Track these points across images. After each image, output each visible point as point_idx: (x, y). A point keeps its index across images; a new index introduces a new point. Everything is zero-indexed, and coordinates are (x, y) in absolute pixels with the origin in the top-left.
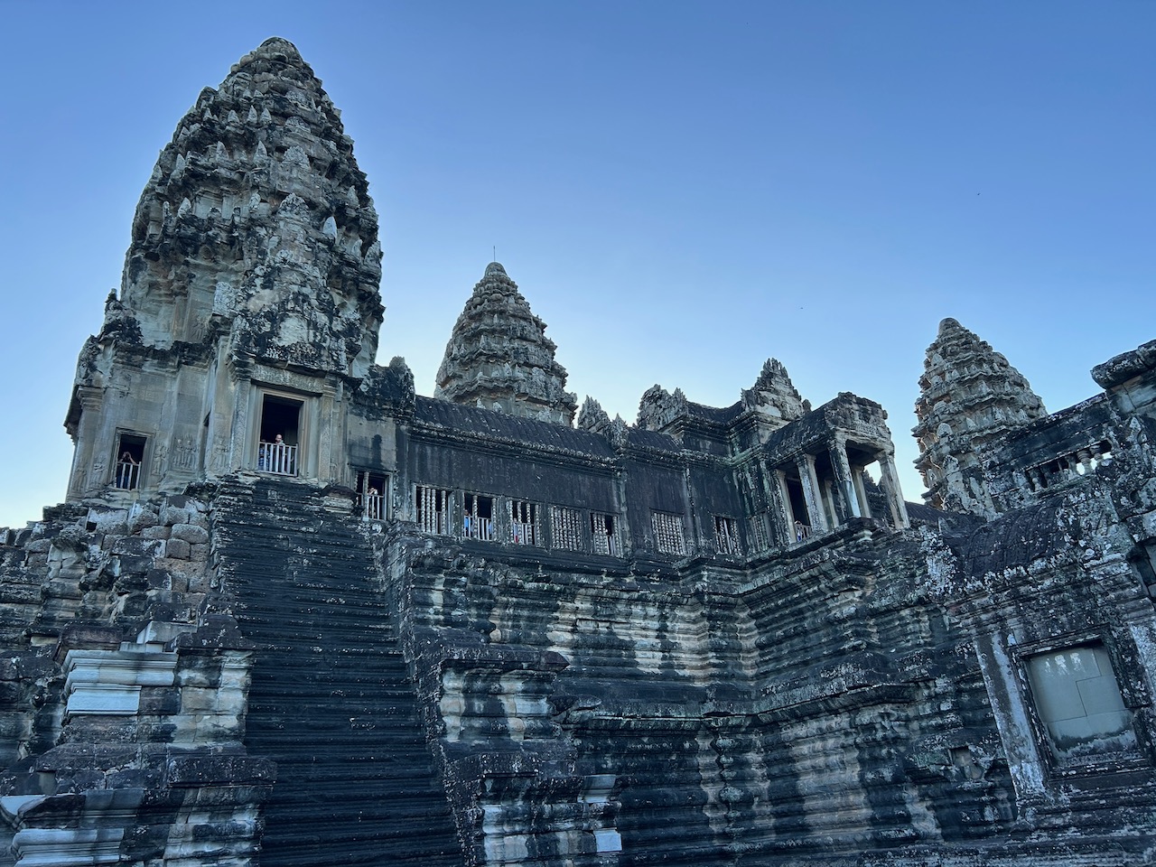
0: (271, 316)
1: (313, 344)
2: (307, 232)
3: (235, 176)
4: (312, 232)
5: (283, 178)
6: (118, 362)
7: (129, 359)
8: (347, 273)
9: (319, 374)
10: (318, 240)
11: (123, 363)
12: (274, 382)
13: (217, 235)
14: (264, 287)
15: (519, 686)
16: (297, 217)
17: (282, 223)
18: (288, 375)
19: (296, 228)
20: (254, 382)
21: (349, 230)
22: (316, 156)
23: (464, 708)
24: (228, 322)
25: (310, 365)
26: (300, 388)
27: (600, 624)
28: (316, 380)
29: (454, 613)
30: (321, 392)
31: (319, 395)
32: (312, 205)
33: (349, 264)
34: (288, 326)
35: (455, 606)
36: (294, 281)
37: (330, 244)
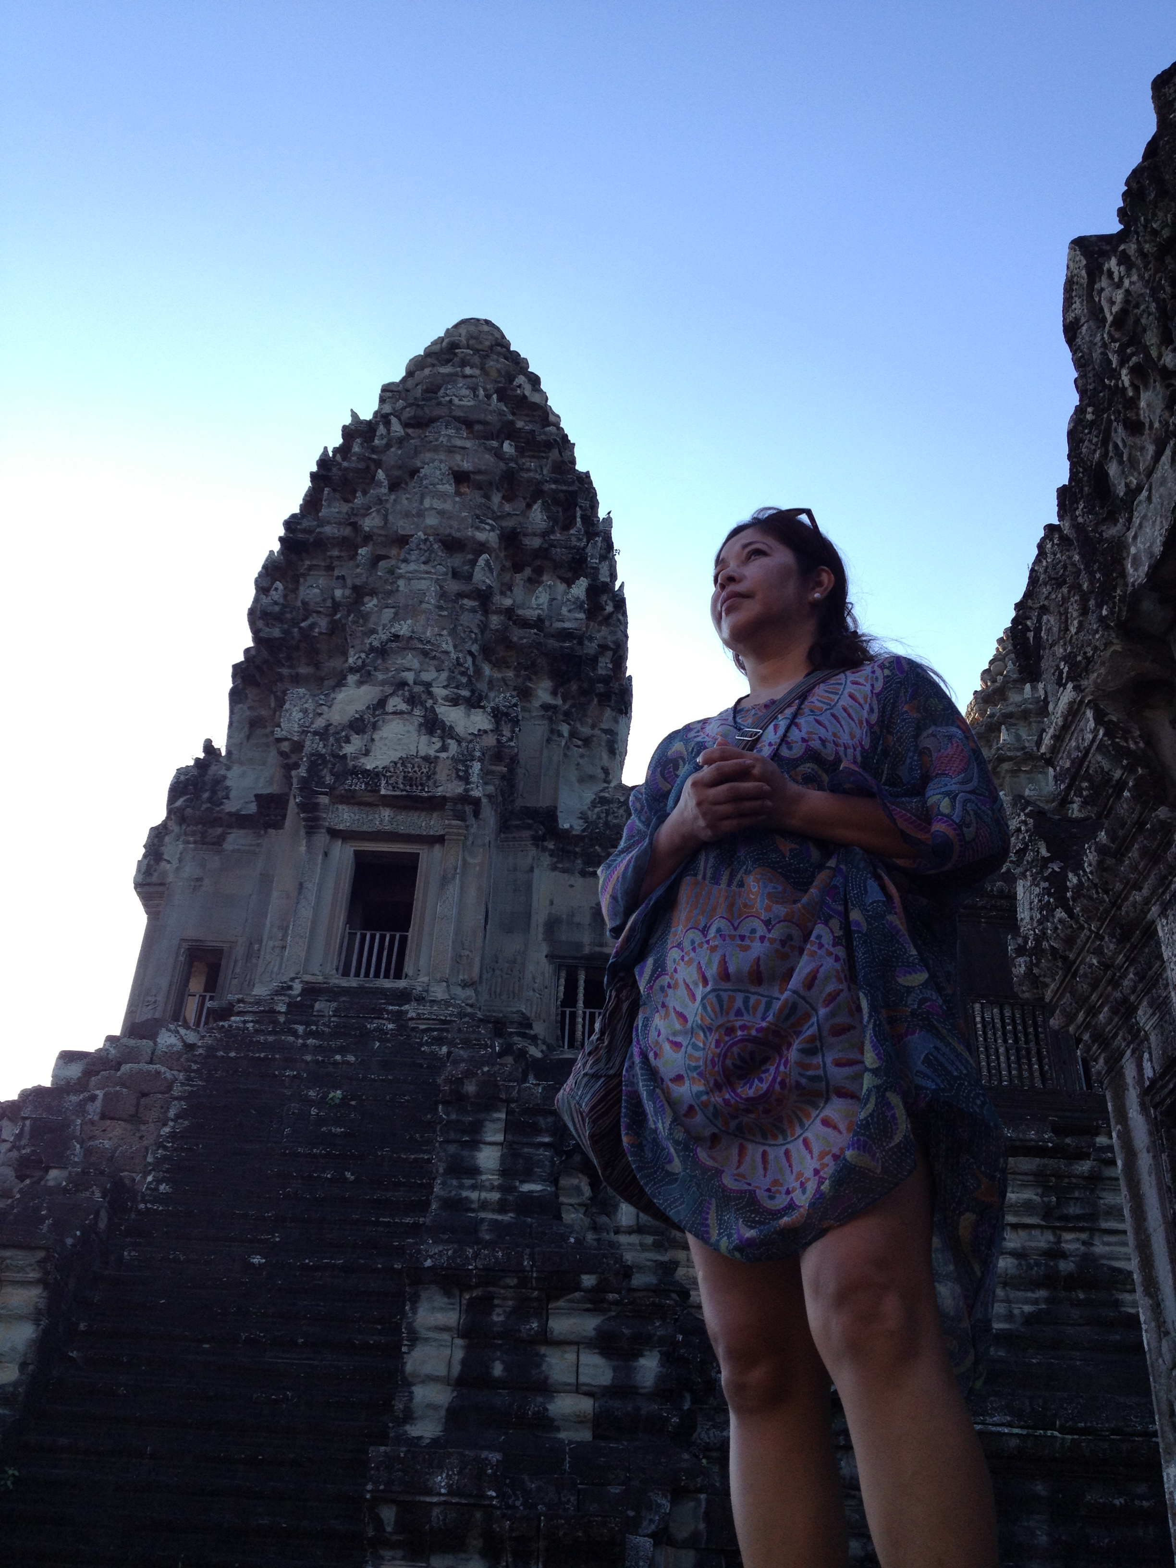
0: (358, 725)
1: (427, 759)
2: (441, 587)
3: (347, 531)
4: (453, 586)
5: (407, 515)
6: (188, 842)
7: (204, 834)
8: (521, 638)
9: (434, 804)
10: (461, 595)
11: (195, 842)
12: (365, 828)
13: (312, 626)
14: (360, 683)
15: (588, 1325)
16: (423, 567)
17: (401, 583)
18: (386, 813)
19: (423, 585)
20: (334, 834)
21: (539, 571)
22: (471, 468)
23: (456, 1369)
24: (298, 747)
25: (417, 792)
26: (407, 832)
27: (1068, 1236)
28: (435, 815)
29: (526, 1187)
30: (442, 833)
31: (440, 840)
32: (452, 545)
33: (525, 624)
34: (385, 735)
35: (528, 1175)
36: (407, 665)
37: (484, 597)
